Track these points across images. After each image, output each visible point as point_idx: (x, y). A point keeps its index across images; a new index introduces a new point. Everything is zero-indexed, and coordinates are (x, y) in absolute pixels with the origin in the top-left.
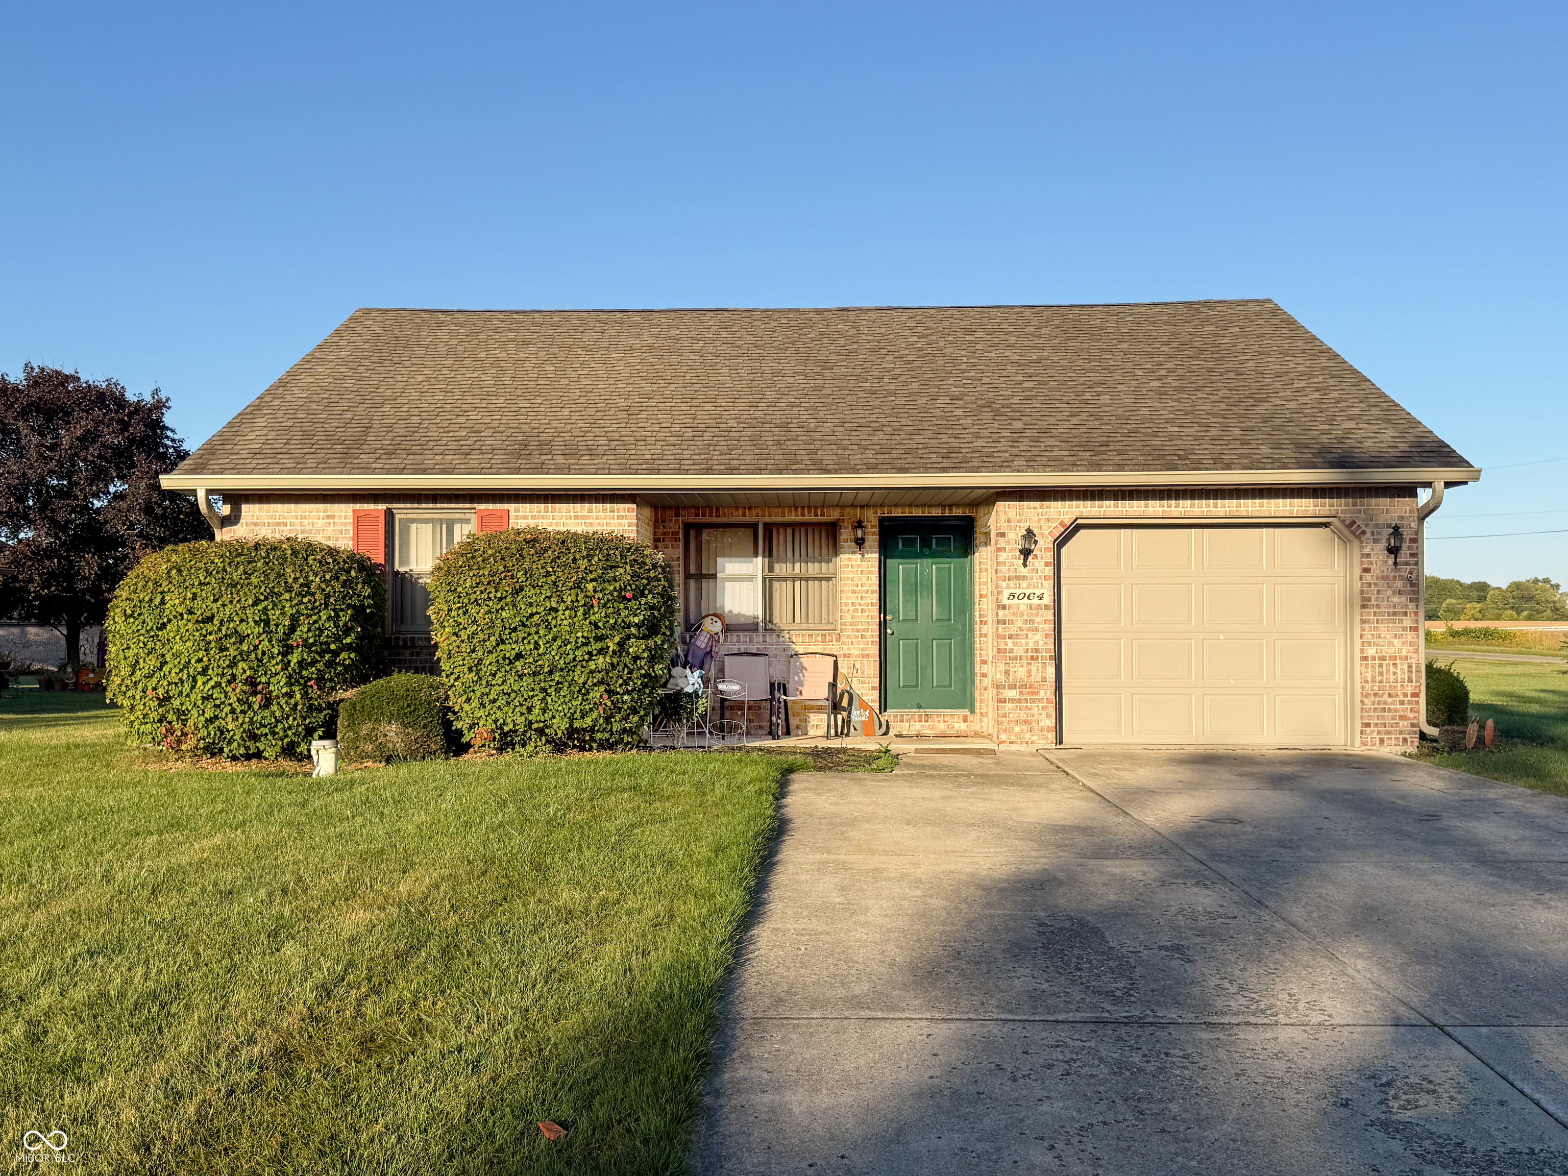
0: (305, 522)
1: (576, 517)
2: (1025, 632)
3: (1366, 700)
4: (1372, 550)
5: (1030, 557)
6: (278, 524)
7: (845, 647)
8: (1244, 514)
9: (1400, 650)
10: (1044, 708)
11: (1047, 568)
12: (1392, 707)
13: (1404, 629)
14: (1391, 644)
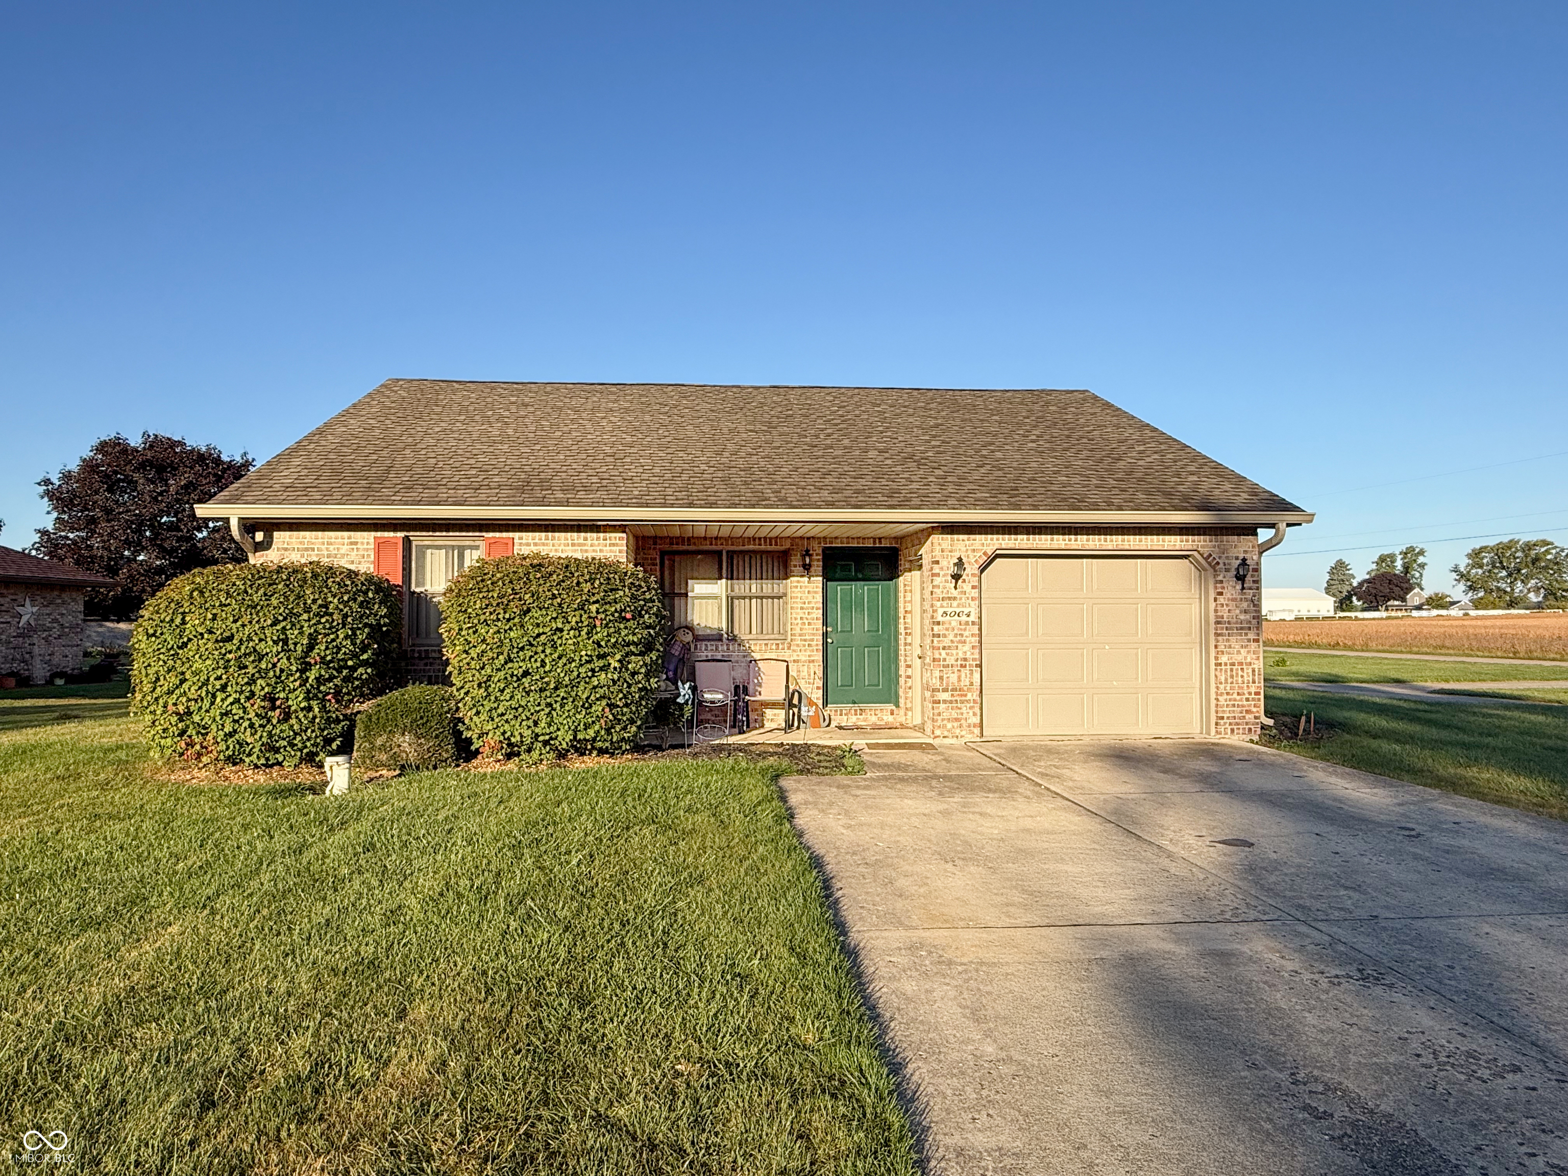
0: (331, 547)
1: (573, 545)
2: (956, 644)
3: (1220, 698)
4: (1224, 577)
5: (960, 581)
6: (307, 549)
7: (795, 654)
8: (1127, 547)
9: (1246, 658)
10: (971, 708)
11: (974, 591)
12: (1240, 703)
13: (1249, 640)
14: (1239, 652)
